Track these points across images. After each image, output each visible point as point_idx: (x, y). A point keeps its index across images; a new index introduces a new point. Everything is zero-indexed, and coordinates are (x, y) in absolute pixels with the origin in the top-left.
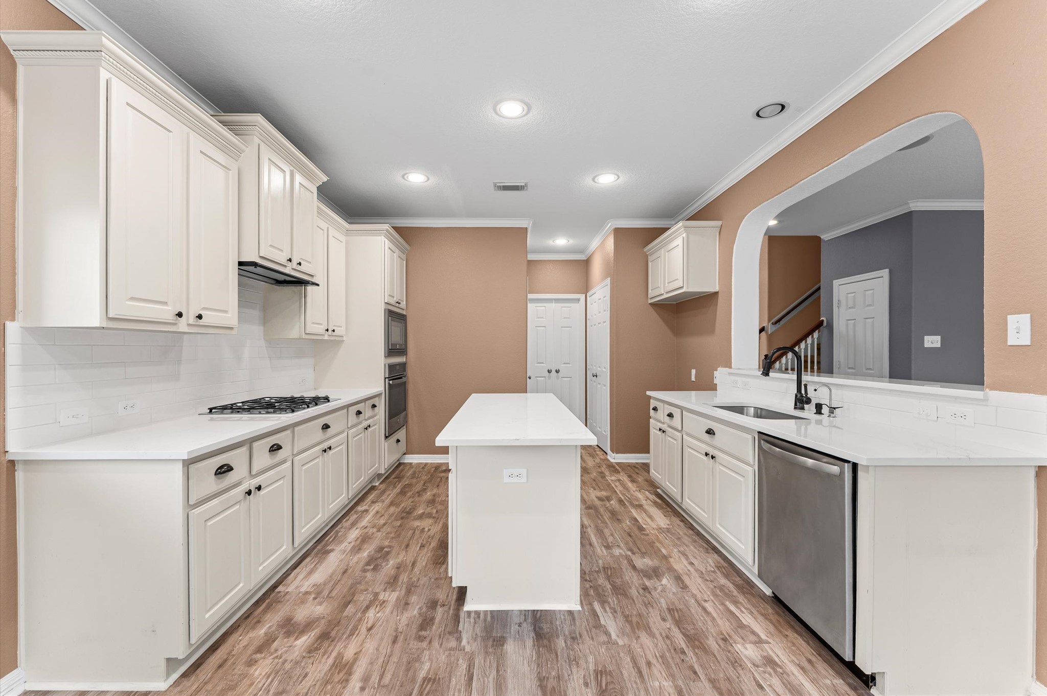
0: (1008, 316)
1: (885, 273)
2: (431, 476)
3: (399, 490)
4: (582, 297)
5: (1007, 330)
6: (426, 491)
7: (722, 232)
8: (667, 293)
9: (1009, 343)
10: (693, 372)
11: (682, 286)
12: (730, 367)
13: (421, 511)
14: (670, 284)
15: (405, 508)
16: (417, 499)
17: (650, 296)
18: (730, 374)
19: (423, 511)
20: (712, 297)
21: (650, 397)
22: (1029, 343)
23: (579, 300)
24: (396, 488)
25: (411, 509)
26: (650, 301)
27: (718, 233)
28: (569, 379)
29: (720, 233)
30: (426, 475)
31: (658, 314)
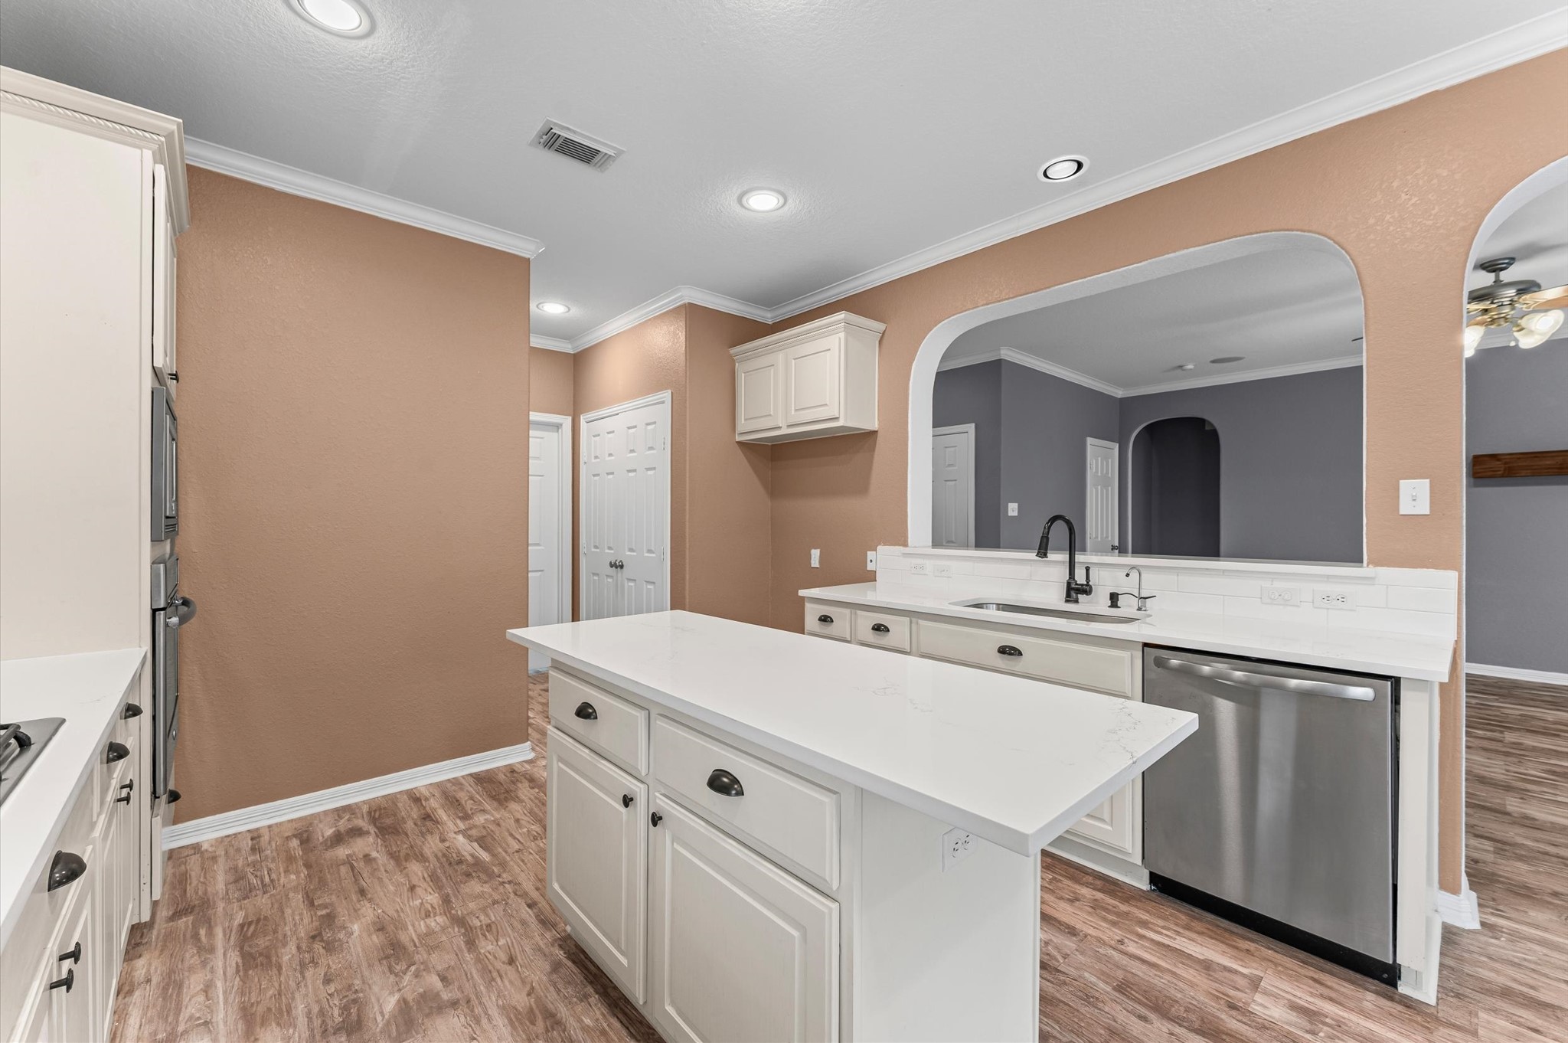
0: (1401, 481)
1: (971, 428)
2: (308, 866)
3: (234, 957)
4: (567, 422)
5: (1398, 497)
6: (338, 922)
7: (884, 341)
8: (789, 426)
9: (1401, 512)
10: (815, 554)
11: (837, 416)
12: (905, 545)
13: (391, 1003)
14: (798, 413)
15: (322, 1013)
16: (335, 963)
17: (740, 428)
18: (905, 555)
19: (397, 996)
20: (863, 439)
21: (803, 598)
22: (1428, 512)
23: (558, 427)
24: (212, 950)
25: (345, 1009)
26: (738, 438)
27: (877, 342)
28: (539, 574)
29: (880, 342)
30: (287, 871)
31: (749, 462)
